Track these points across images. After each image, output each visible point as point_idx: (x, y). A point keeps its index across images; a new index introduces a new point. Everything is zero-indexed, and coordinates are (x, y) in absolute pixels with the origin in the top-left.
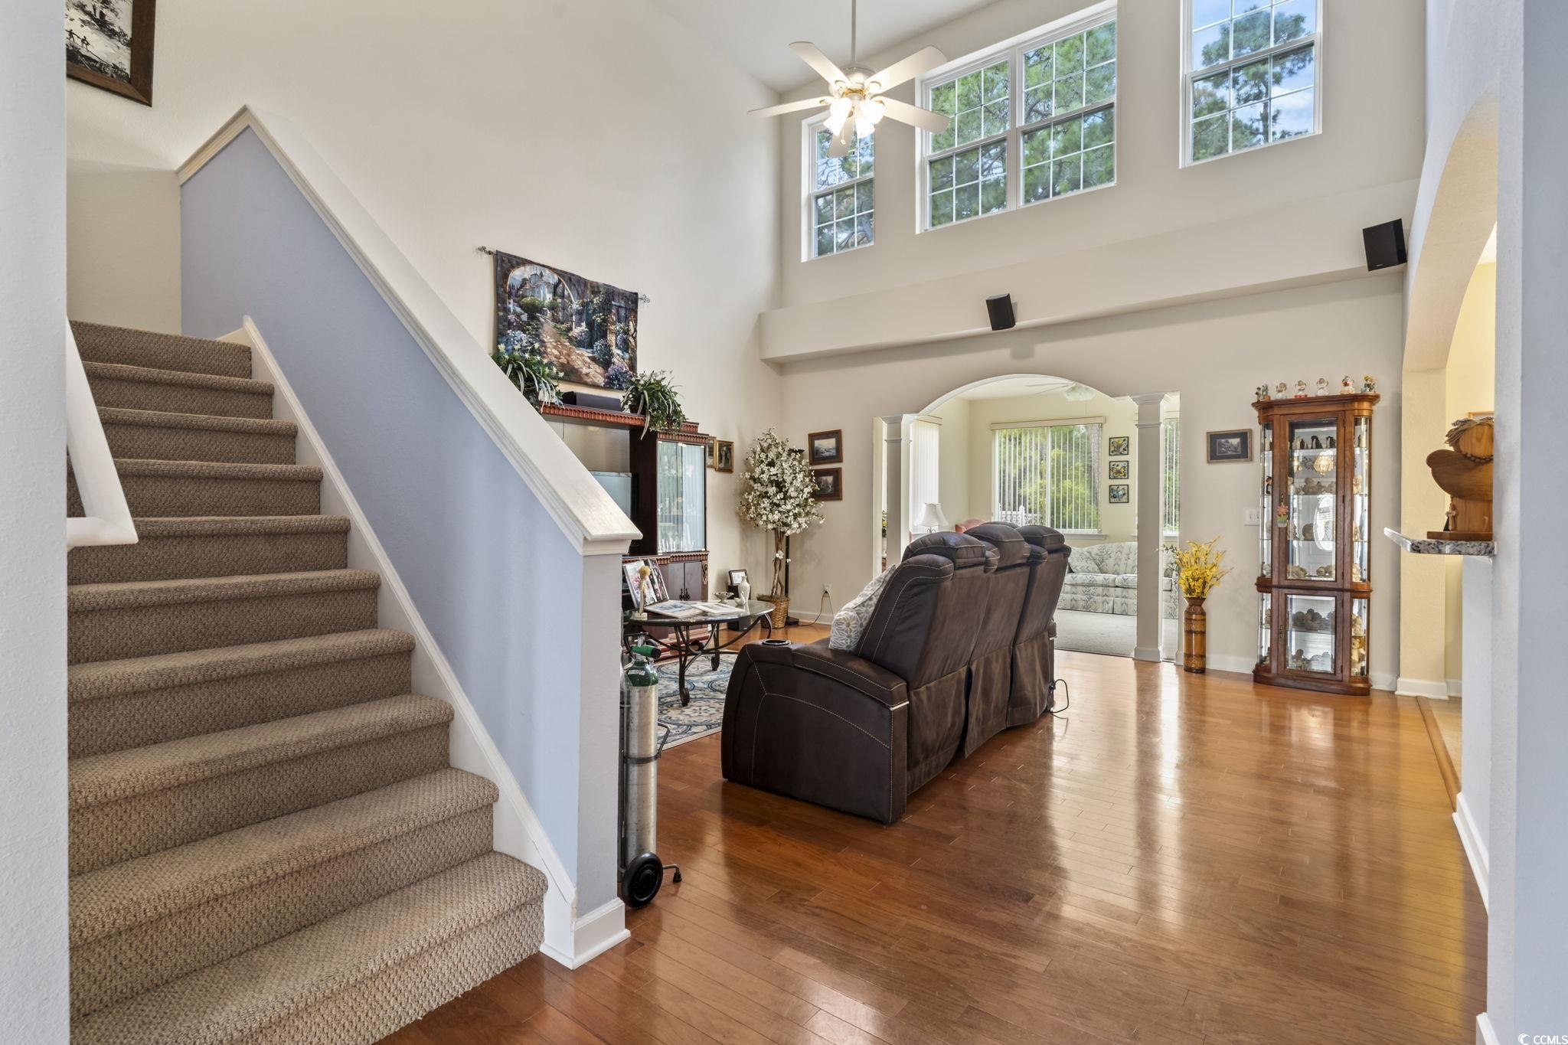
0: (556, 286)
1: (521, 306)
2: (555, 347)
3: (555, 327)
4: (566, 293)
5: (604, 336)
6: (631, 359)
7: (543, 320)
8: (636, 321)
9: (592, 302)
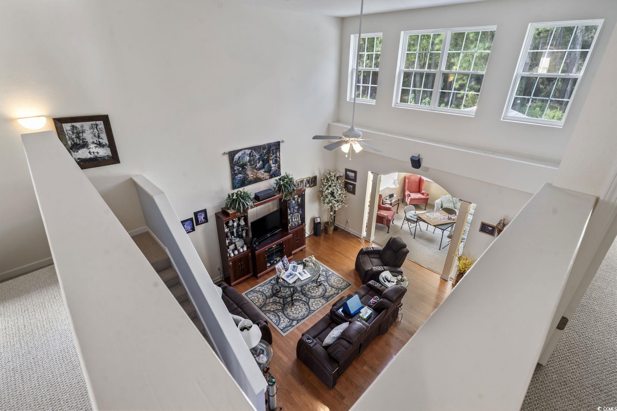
0: (250, 154)
1: (239, 166)
2: (251, 174)
3: (251, 167)
4: (254, 154)
5: (268, 162)
6: (278, 165)
7: (247, 168)
8: (280, 152)
9: (263, 153)
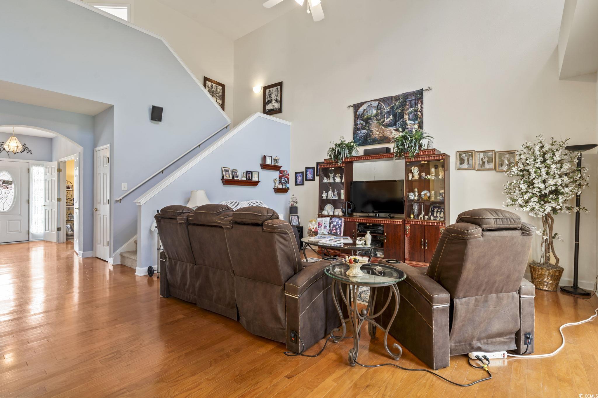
0: (378, 106)
1: (363, 121)
2: (377, 131)
3: (377, 123)
4: (382, 107)
5: (403, 117)
6: (419, 123)
7: (371, 122)
8: (422, 103)
9: (396, 105)
